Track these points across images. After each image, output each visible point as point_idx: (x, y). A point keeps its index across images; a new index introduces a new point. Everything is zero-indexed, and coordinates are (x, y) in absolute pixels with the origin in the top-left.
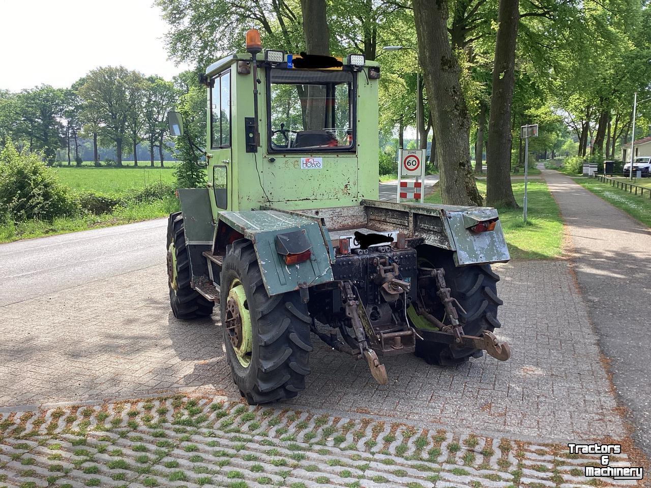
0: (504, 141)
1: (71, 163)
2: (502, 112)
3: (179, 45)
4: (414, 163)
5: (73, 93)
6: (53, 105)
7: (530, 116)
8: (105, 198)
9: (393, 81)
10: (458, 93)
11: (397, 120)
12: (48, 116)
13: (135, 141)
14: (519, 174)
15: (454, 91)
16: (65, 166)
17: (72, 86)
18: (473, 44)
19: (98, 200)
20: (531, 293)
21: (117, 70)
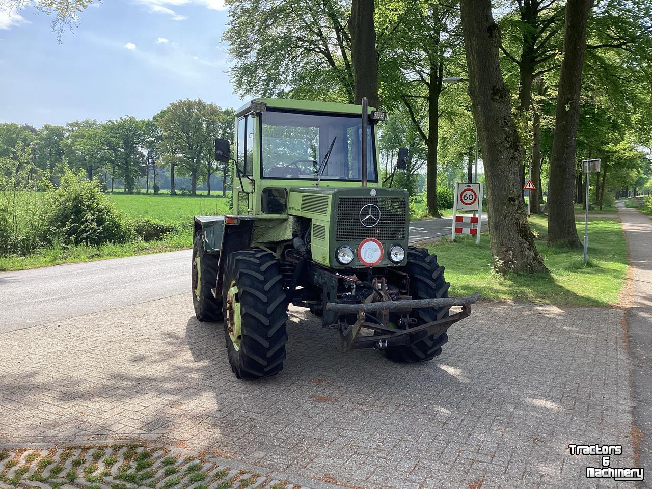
0: (568, 176)
1: (149, 191)
2: (566, 146)
3: (245, 78)
4: (471, 197)
5: (154, 124)
6: (135, 135)
7: (608, 152)
8: (160, 225)
9: (458, 114)
10: (509, 124)
11: (465, 154)
12: (130, 146)
13: (209, 171)
14: (593, 211)
15: (505, 122)
16: (143, 194)
17: (154, 118)
18: (545, 76)
19: (153, 227)
20: (571, 345)
21: (195, 103)
